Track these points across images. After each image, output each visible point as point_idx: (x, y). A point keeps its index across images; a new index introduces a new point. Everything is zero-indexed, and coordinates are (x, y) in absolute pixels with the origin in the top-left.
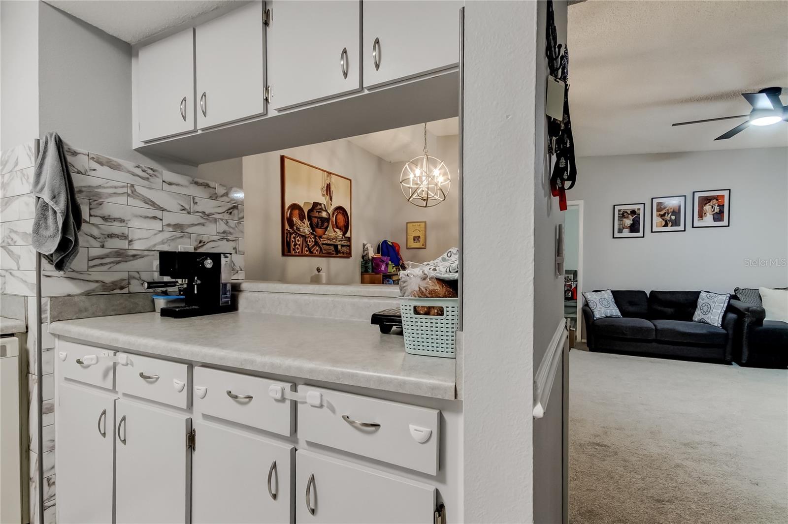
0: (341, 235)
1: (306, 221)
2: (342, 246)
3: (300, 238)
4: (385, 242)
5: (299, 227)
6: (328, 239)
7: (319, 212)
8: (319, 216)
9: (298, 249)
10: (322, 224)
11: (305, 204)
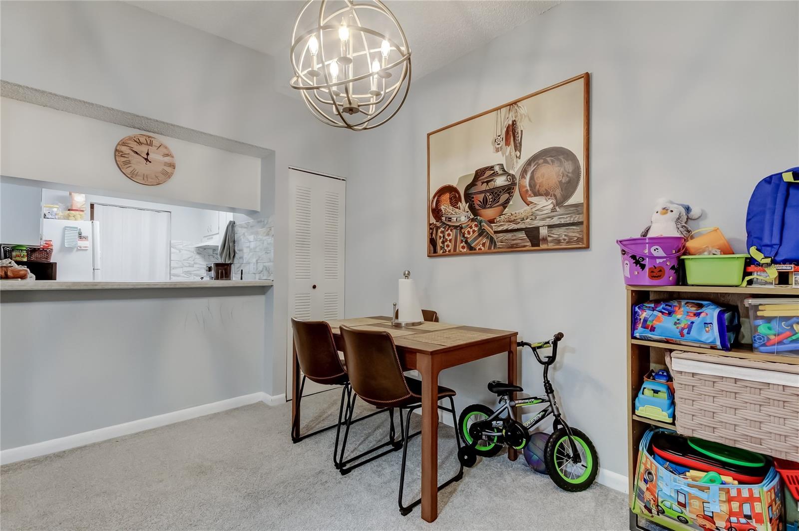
0: (551, 206)
1: (463, 205)
2: (550, 227)
3: (451, 230)
5: (451, 216)
6: (511, 222)
7: (488, 182)
8: (488, 188)
9: (448, 246)
10: (495, 200)
11: (461, 179)
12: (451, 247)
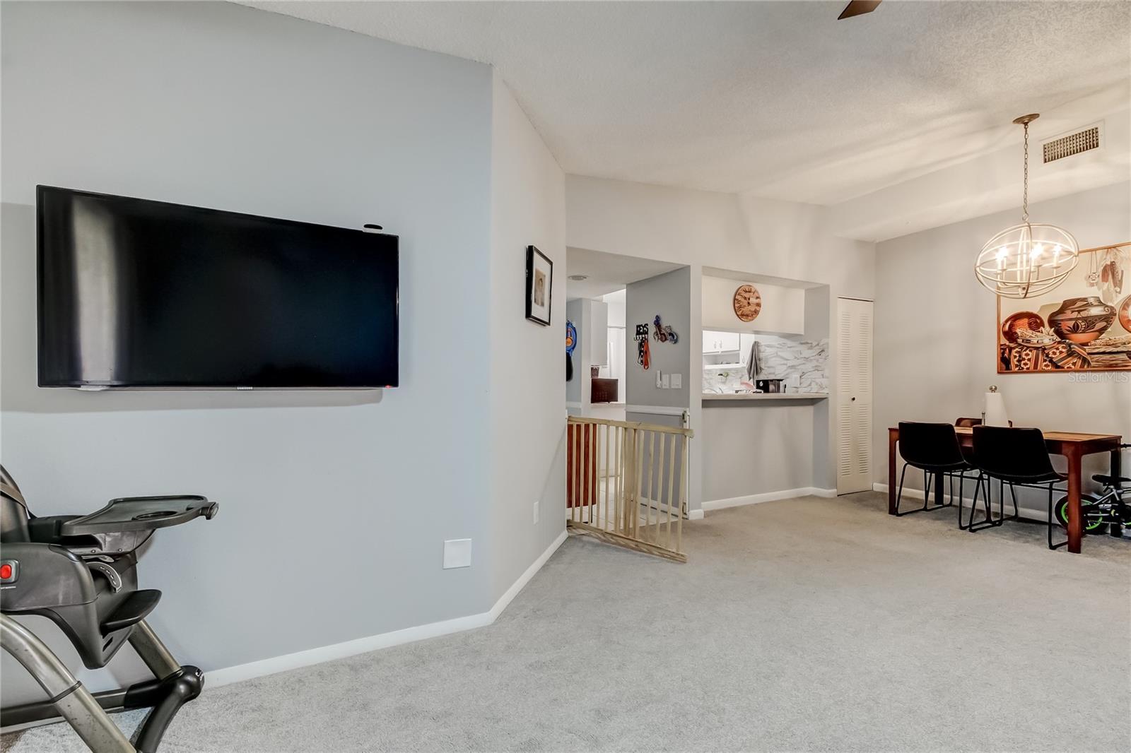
1: (1047, 329)
3: (1031, 351)
5: (1029, 339)
6: (1110, 345)
7: (1079, 312)
8: (1079, 316)
9: (1025, 364)
10: (1088, 326)
11: (1043, 308)
12: (1031, 365)
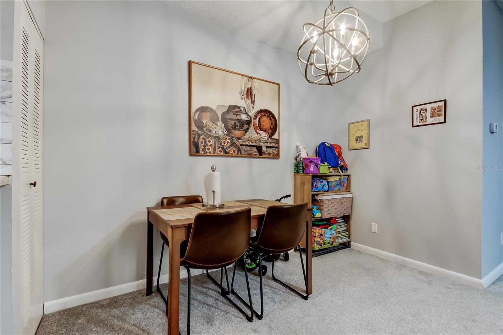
1: (220, 124)
2: (267, 147)
3: (211, 139)
4: (323, 144)
5: (211, 129)
6: (249, 141)
7: (237, 115)
8: (236, 118)
10: (241, 126)
11: (219, 106)
12: (211, 150)
